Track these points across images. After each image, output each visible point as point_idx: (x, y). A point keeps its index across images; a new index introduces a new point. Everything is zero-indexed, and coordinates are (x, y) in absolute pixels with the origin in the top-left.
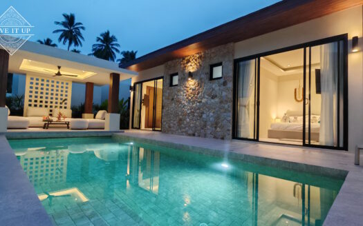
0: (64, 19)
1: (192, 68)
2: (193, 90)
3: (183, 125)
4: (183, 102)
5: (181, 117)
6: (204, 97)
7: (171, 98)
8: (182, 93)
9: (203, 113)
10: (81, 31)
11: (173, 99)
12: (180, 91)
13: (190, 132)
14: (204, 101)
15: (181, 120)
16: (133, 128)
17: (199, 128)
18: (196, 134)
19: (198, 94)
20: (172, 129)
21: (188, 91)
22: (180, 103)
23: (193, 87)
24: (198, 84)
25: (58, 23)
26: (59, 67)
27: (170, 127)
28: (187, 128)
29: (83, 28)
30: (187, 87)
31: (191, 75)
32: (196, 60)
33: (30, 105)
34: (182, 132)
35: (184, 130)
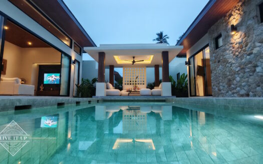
0: (157, 37)
1: (235, 20)
2: (240, 43)
3: (232, 86)
4: (230, 60)
5: (230, 77)
6: (255, 47)
7: (217, 60)
8: (228, 52)
9: (256, 66)
10: (167, 39)
11: (219, 62)
12: (225, 50)
13: (243, 92)
14: (255, 51)
15: (230, 80)
16: (191, 96)
17: (253, 86)
18: (251, 93)
19: (246, 46)
20: (222, 91)
21: (234, 48)
22: (228, 62)
23: (239, 40)
24: (245, 34)
25: (154, 40)
26: (134, 58)
27: (220, 90)
28: (238, 88)
29: (168, 38)
30: (232, 44)
31: (234, 28)
32: (239, 10)
33: (125, 84)
34: (233, 93)
35: (235, 91)
